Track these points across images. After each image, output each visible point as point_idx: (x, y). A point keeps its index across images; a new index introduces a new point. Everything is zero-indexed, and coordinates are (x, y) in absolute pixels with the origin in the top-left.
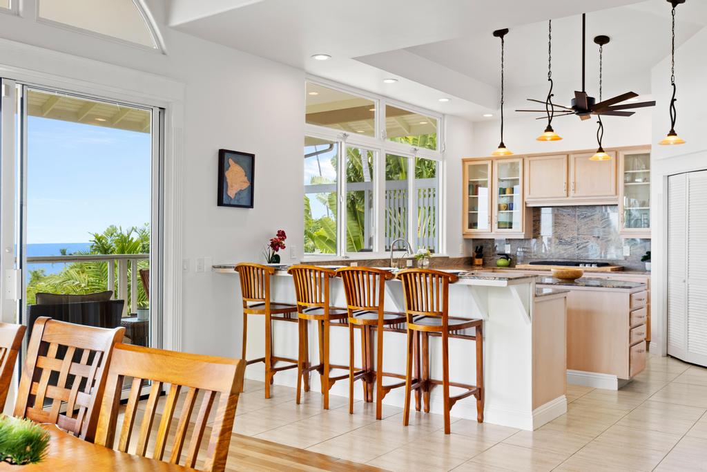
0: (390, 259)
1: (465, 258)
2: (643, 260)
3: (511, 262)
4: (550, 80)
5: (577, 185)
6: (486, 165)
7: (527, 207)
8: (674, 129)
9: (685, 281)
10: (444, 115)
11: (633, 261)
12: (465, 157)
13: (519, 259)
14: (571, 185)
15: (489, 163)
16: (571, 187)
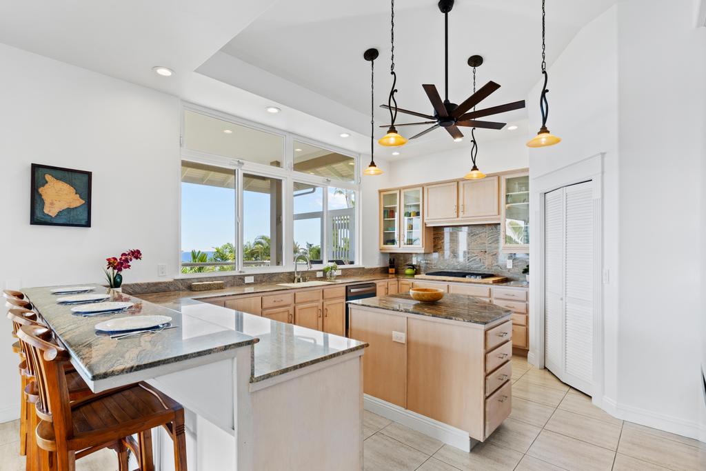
0: (294, 272)
1: (381, 268)
2: (524, 272)
3: (417, 270)
4: (393, 73)
5: (465, 207)
6: (396, 194)
7: (426, 227)
8: (546, 125)
9: (562, 299)
10: (360, 154)
11: (515, 273)
12: (381, 189)
13: (422, 269)
14: (461, 207)
15: (398, 192)
16: (461, 209)
